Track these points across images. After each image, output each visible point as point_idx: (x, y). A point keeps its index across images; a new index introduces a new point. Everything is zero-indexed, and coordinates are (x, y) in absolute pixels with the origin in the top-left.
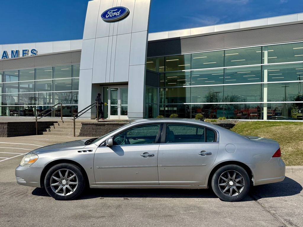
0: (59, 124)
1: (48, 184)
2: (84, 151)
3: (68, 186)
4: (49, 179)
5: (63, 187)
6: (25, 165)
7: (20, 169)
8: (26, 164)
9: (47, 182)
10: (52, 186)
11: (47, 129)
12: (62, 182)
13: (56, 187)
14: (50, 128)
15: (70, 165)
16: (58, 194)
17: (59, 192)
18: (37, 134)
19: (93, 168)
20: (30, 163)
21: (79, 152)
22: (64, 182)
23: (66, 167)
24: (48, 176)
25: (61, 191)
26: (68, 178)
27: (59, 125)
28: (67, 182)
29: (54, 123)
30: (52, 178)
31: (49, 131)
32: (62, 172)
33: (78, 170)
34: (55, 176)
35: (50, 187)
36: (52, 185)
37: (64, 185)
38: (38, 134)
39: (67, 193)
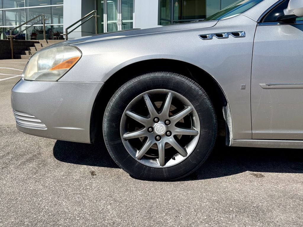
0: (41, 44)
1: (115, 135)
2: (220, 36)
3: (170, 140)
4: (115, 118)
5: (157, 142)
6: (40, 77)
7: (25, 89)
8: (46, 75)
9: (110, 127)
10: (126, 139)
11: (27, 52)
12: (153, 129)
13: (137, 144)
14: (30, 50)
15: (178, 78)
16: (142, 162)
17: (144, 157)
18: (12, 57)
19: (248, 88)
20: (55, 72)
21: (204, 37)
22: (160, 128)
23: (165, 84)
24: (113, 109)
25: (153, 153)
26: (170, 116)
27: (42, 46)
28: (167, 128)
29: (35, 44)
30: (126, 115)
31: (29, 54)
32: (154, 98)
33: (201, 92)
34: (134, 109)
35: (119, 141)
36: (126, 135)
37: (160, 137)
38: (15, 58)
39: (166, 160)
